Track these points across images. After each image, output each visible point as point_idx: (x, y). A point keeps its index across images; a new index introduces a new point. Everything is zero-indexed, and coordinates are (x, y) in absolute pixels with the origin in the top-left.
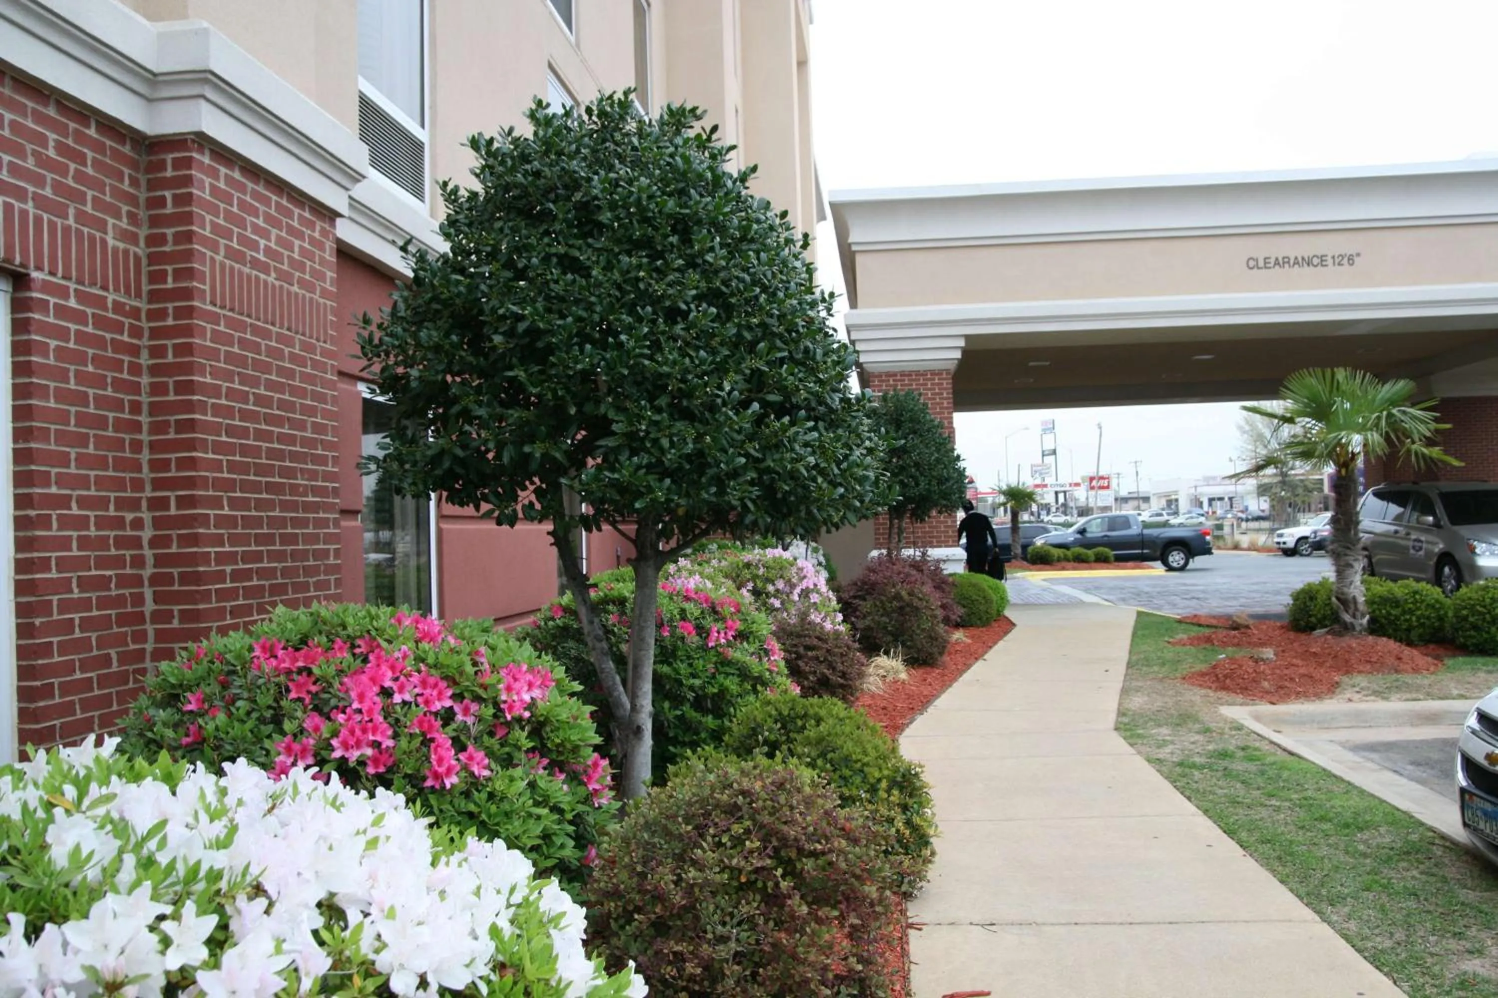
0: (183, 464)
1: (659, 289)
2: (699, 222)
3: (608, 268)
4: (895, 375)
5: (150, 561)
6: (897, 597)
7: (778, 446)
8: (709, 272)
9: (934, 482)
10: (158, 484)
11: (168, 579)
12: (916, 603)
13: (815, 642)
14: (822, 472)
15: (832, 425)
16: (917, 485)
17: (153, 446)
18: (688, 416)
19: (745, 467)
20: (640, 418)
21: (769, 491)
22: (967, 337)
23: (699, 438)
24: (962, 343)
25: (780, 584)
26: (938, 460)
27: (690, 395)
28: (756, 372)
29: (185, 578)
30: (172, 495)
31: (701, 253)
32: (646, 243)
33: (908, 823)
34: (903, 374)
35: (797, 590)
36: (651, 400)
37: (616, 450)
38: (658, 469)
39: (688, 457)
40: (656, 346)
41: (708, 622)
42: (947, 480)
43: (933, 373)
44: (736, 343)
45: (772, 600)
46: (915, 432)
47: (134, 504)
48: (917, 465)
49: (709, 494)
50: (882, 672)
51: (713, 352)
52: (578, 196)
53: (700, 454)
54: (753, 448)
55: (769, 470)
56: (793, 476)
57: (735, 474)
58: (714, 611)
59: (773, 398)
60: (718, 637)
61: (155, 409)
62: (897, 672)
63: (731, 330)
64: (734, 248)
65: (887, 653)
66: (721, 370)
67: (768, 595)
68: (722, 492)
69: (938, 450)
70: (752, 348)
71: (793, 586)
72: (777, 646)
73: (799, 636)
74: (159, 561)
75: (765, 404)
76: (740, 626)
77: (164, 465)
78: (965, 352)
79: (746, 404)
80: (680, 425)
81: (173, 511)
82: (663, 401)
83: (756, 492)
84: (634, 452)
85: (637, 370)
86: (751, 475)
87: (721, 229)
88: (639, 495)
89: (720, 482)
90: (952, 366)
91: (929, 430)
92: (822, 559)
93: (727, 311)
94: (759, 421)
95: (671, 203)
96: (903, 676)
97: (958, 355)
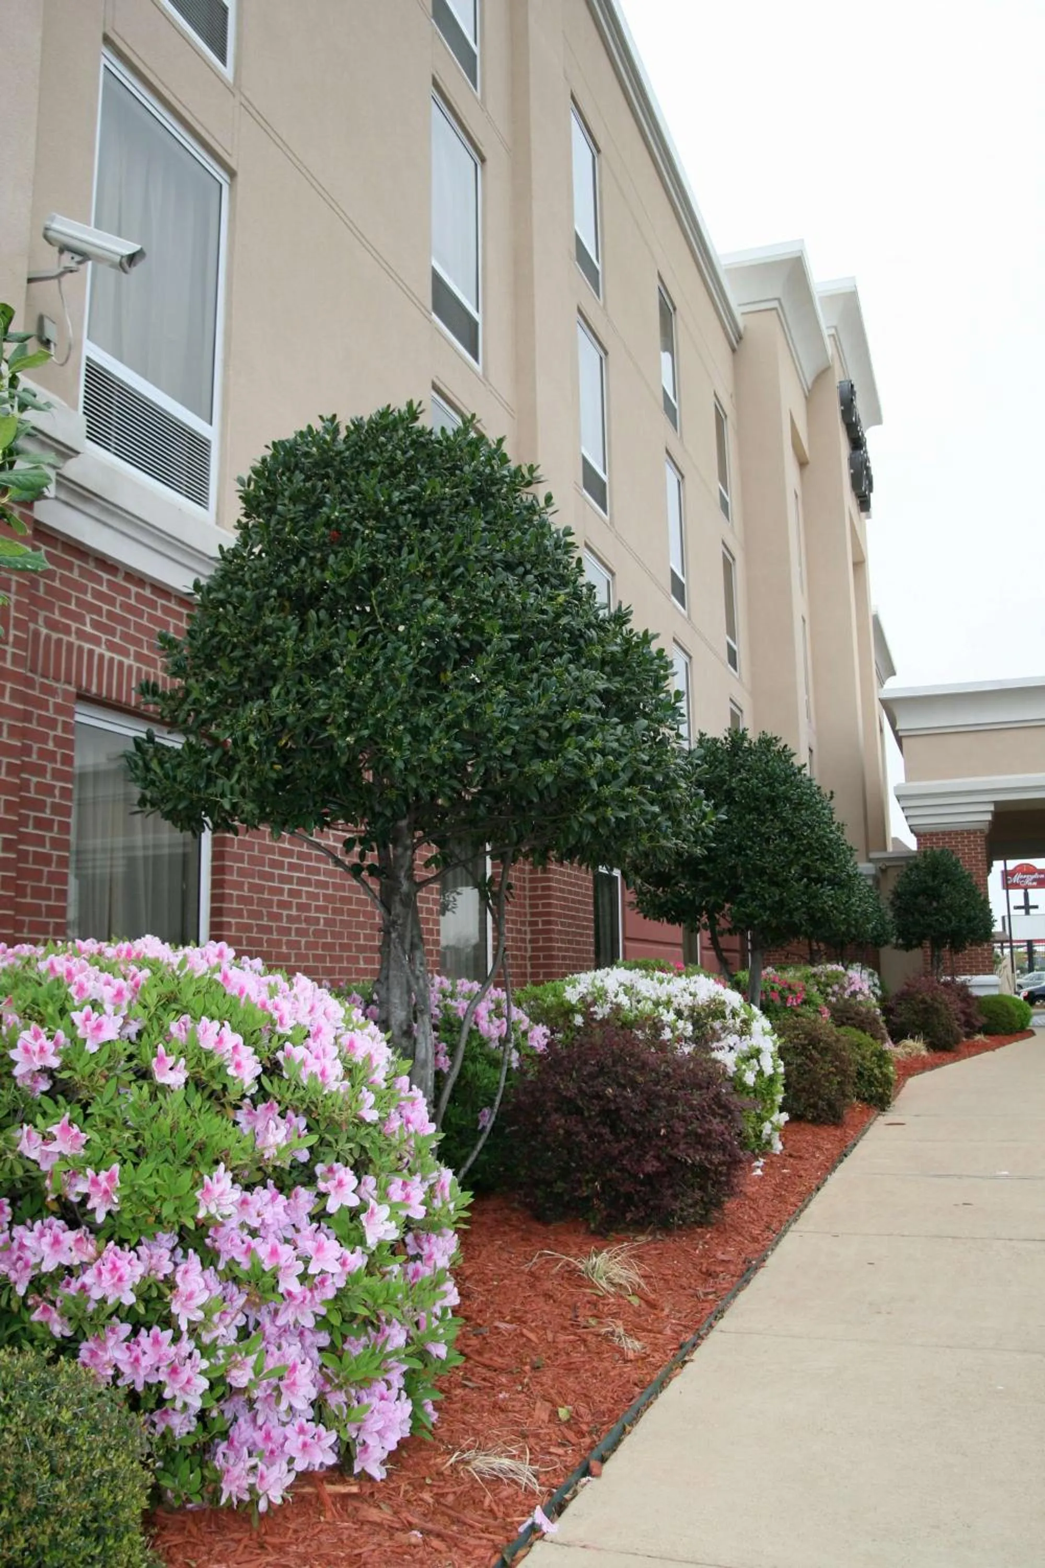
0: (544, 905)
1: (763, 830)
2: (779, 798)
3: (740, 820)
4: (937, 834)
5: (529, 949)
6: (923, 1001)
7: (816, 897)
8: (784, 821)
9: (964, 920)
10: (533, 915)
11: (538, 958)
12: (936, 1005)
13: (853, 1015)
14: (836, 908)
15: (842, 887)
16: (950, 922)
17: (531, 898)
18: (777, 884)
19: (801, 907)
20: (756, 886)
21: (812, 918)
22: (996, 803)
23: (781, 894)
24: (992, 808)
25: (836, 988)
26: (967, 904)
27: (777, 875)
28: (805, 864)
29: (545, 957)
30: (540, 920)
31: (781, 812)
32: (756, 809)
33: (881, 1073)
34: (944, 833)
35: (848, 992)
36: (760, 877)
37: (746, 899)
38: (763, 907)
39: (777, 902)
40: (763, 856)
41: (787, 993)
42: (975, 919)
43: (969, 832)
44: (798, 852)
45: (830, 998)
46: (948, 882)
47: (523, 923)
48: (950, 907)
49: (785, 918)
50: (908, 1050)
51: (787, 857)
52: (725, 787)
53: (782, 900)
54: (804, 898)
55: (812, 908)
56: (823, 910)
57: (797, 909)
58: (790, 988)
59: (813, 876)
60: (792, 1002)
61: (532, 881)
62: (919, 1050)
63: (794, 847)
64: (796, 809)
65: (912, 1037)
66: (790, 864)
67: (827, 995)
68: (791, 917)
69: (968, 895)
70: (803, 853)
71: (845, 989)
72: (827, 1010)
73: (842, 1011)
74: (533, 949)
75: (810, 879)
76: (804, 996)
77: (536, 906)
78: (995, 814)
79: (801, 879)
80: (773, 889)
81: (540, 927)
82: (765, 878)
83: (805, 917)
84: (753, 900)
85: (754, 865)
86: (804, 910)
87: (789, 800)
88: (756, 918)
89: (790, 912)
90: (985, 827)
91: (959, 880)
92: (877, 981)
93: (792, 837)
94: (807, 886)
95: (766, 789)
96: (924, 1053)
97: (989, 817)
